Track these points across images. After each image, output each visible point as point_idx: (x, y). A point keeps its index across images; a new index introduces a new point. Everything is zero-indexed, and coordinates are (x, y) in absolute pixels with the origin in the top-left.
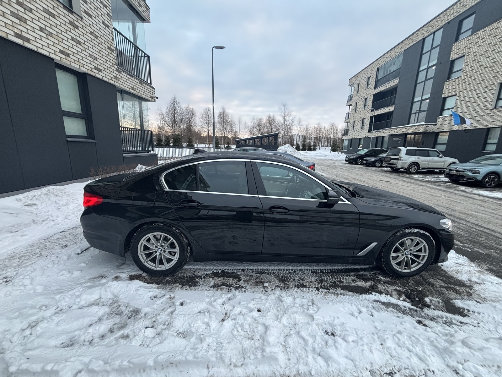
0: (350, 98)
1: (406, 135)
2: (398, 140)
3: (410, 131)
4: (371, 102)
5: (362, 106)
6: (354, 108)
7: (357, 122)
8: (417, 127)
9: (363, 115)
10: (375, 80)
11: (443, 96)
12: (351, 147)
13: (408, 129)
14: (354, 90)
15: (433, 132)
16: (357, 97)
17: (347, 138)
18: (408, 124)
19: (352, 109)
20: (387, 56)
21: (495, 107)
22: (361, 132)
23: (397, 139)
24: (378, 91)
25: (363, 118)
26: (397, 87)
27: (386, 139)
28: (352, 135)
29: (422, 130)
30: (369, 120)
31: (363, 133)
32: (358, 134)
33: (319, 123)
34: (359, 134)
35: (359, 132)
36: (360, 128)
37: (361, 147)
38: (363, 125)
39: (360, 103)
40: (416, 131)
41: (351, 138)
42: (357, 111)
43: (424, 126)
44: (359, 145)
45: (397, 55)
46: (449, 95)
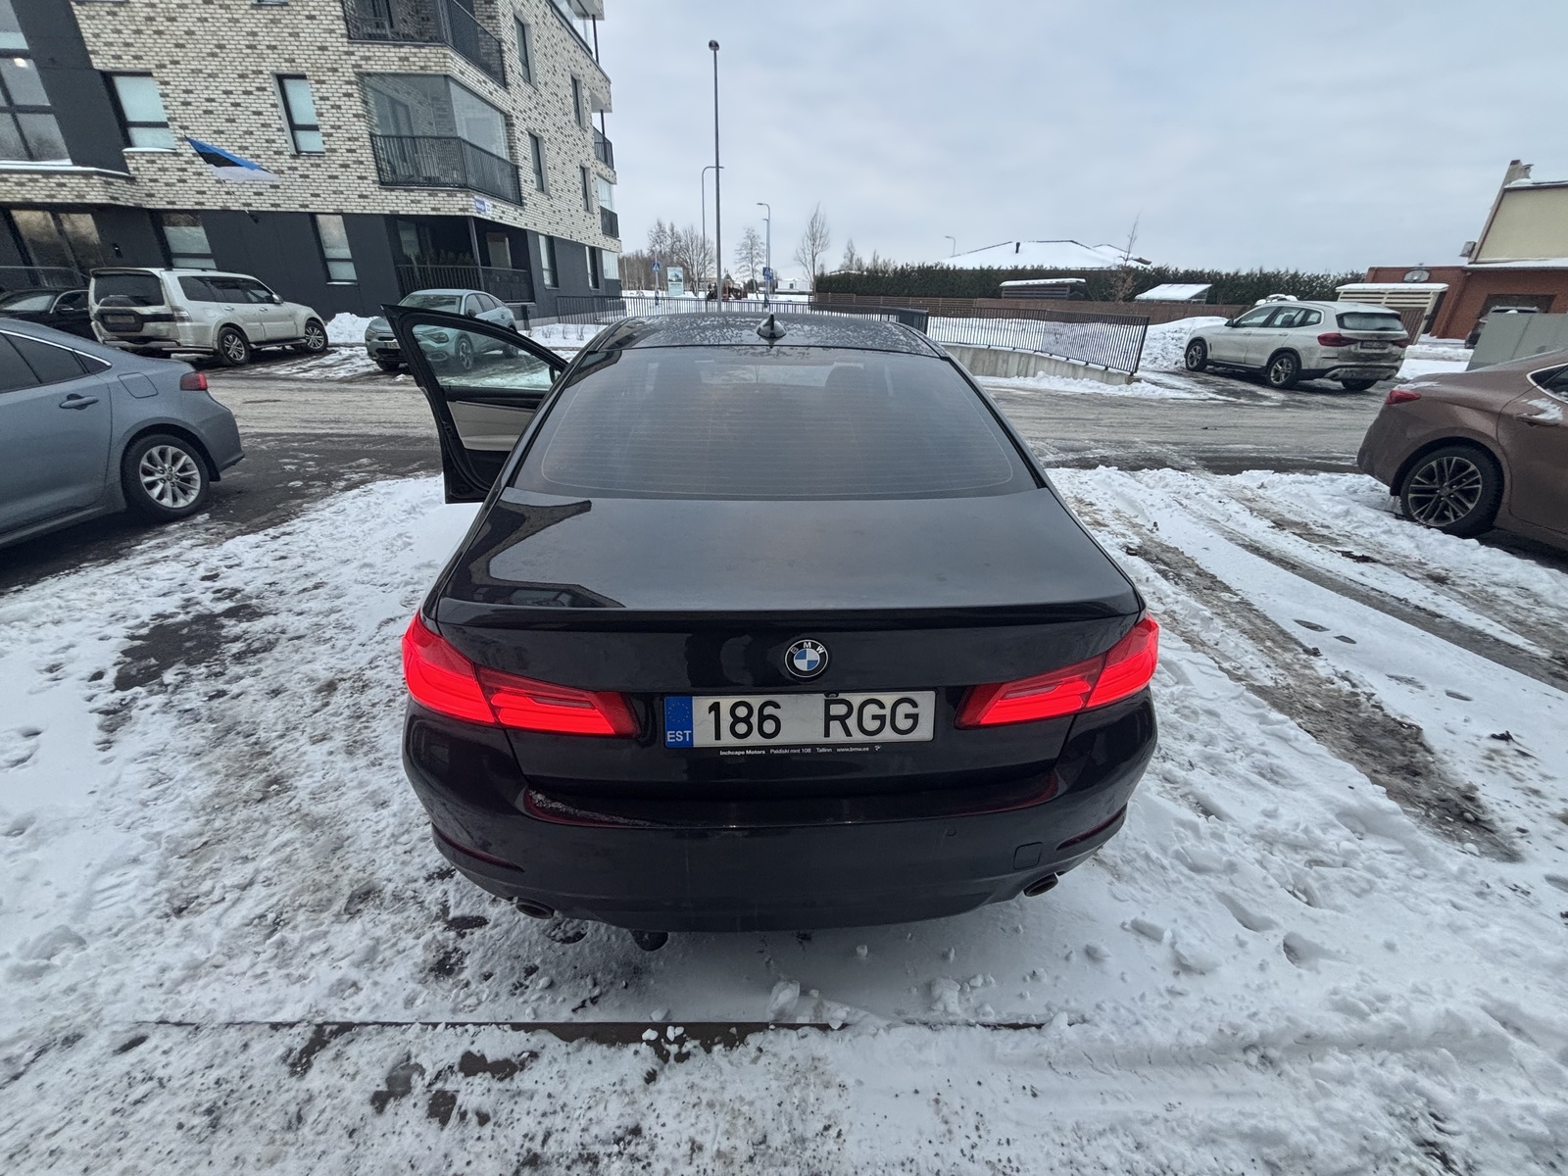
11: (98, 64)
15: (139, 209)
21: (298, 151)
46: (120, 66)
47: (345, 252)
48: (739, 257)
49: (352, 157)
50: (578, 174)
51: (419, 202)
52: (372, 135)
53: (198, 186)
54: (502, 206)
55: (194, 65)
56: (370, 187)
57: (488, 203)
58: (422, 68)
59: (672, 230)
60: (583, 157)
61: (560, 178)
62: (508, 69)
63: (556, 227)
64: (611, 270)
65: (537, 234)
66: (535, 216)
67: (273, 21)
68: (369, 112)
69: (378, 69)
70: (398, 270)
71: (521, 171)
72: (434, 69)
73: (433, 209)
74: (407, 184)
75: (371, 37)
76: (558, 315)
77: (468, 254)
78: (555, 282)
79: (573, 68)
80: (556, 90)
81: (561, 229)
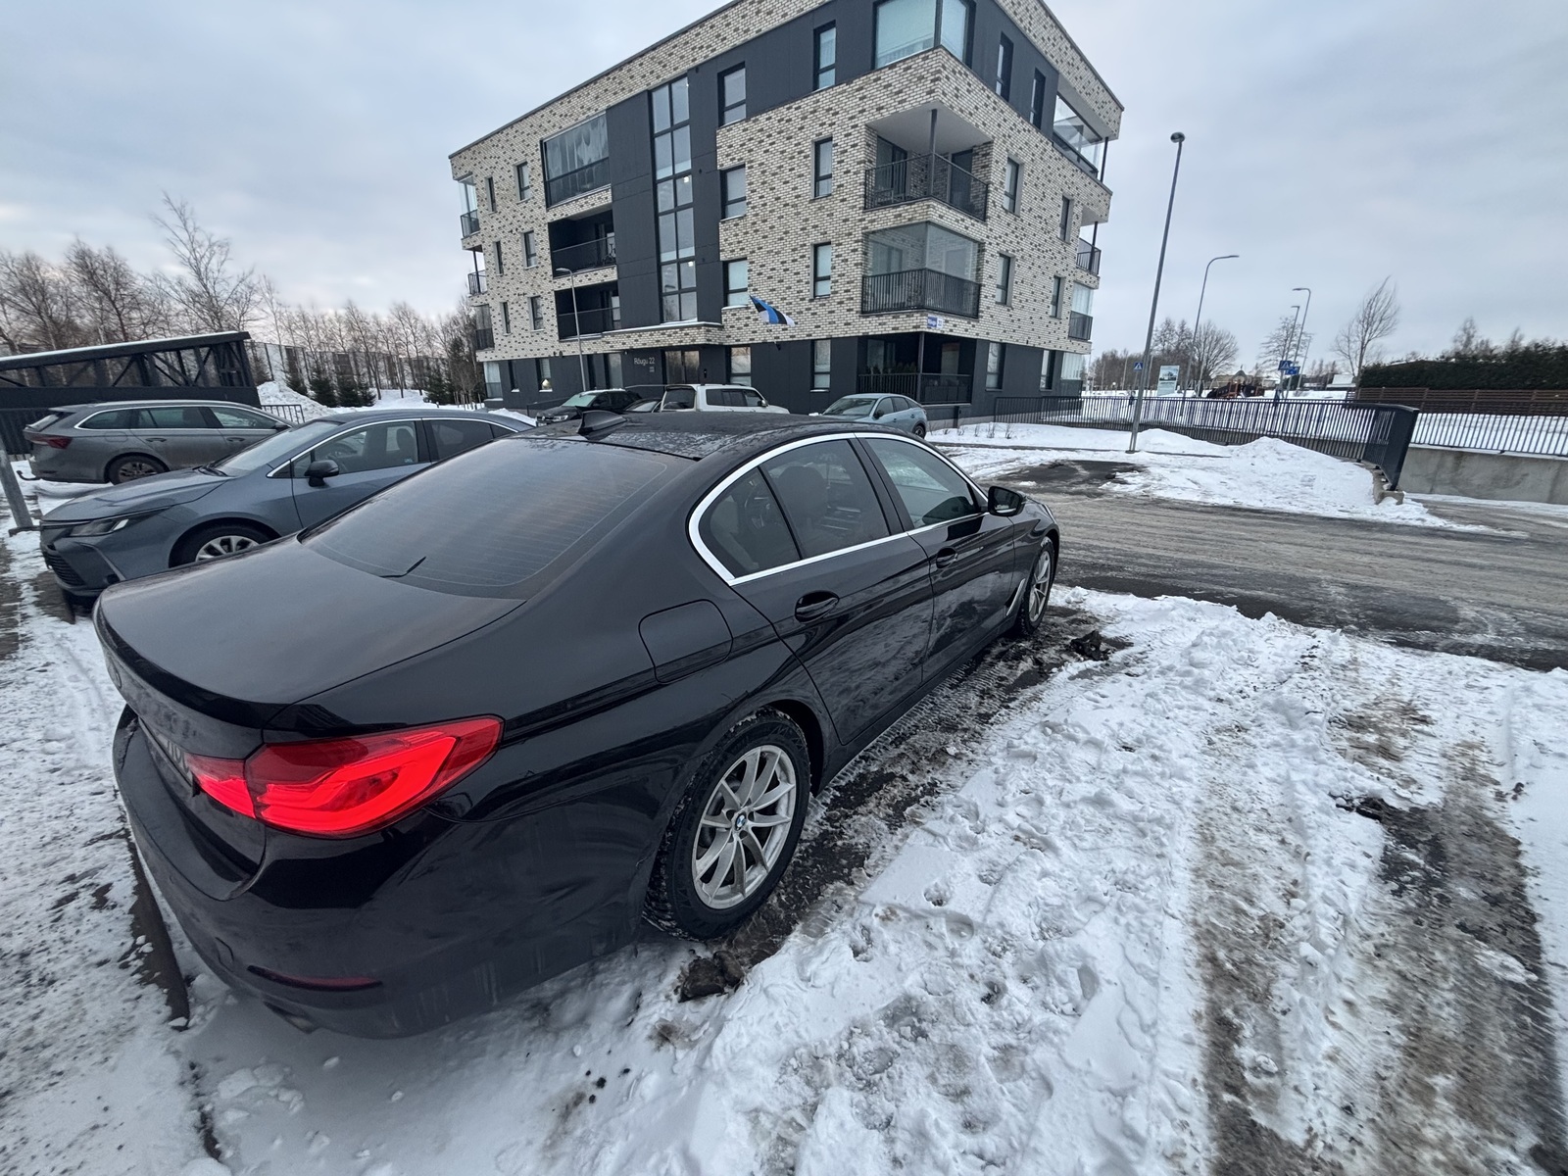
0: (472, 224)
1: (663, 350)
2: (648, 365)
3: (675, 342)
4: (547, 245)
5: (521, 258)
6: (493, 259)
7: (516, 307)
8: (686, 331)
9: (528, 287)
10: (541, 179)
11: (723, 257)
12: (513, 387)
13: (670, 336)
14: (480, 199)
15: (721, 346)
16: (496, 225)
17: (494, 359)
18: (662, 322)
19: (487, 262)
20: (561, 109)
21: (815, 296)
22: (538, 338)
23: (644, 362)
24: (558, 217)
25: (532, 295)
26: (611, 211)
27: (616, 361)
28: (507, 349)
29: (701, 340)
30: (554, 304)
31: (544, 344)
32: (527, 346)
33: (350, 302)
34: (531, 347)
35: (529, 340)
36: (529, 325)
37: (546, 388)
38: (537, 320)
39: (509, 245)
40: (687, 341)
41: (508, 357)
42: (505, 272)
43: (703, 330)
44: (540, 381)
45: (588, 117)
46: (733, 257)
47: (827, 368)
48: (1264, 350)
49: (847, 295)
50: (1052, 285)
51: (885, 324)
52: (864, 277)
53: (754, 328)
54: (953, 320)
55: (770, 248)
56: (853, 317)
57: (941, 319)
58: (909, 220)
59: (1182, 328)
60: (1059, 268)
61: (1027, 290)
62: (990, 204)
63: (1012, 334)
64: (1069, 371)
65: (988, 342)
66: (991, 326)
67: (819, 209)
68: (866, 260)
69: (879, 227)
70: (859, 379)
71: (983, 289)
72: (919, 218)
73: (893, 329)
74: (878, 312)
75: (882, 204)
76: (994, 415)
77: (913, 364)
78: (999, 384)
79: (1066, 190)
80: (1041, 212)
81: (1016, 336)
